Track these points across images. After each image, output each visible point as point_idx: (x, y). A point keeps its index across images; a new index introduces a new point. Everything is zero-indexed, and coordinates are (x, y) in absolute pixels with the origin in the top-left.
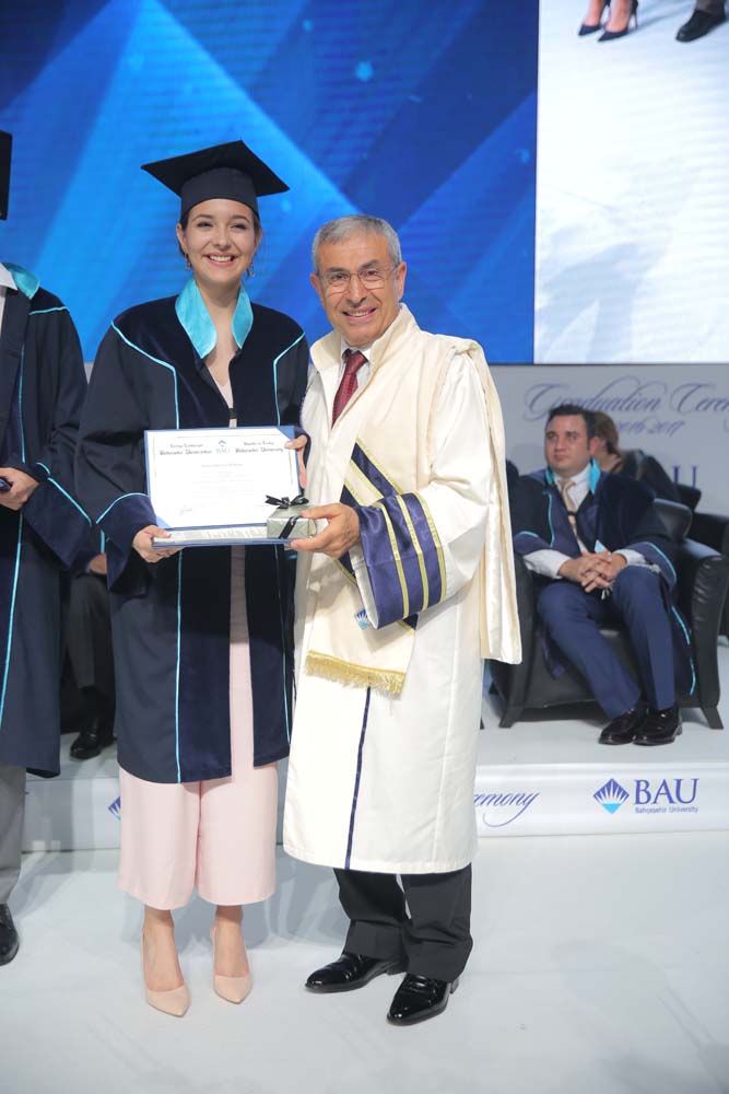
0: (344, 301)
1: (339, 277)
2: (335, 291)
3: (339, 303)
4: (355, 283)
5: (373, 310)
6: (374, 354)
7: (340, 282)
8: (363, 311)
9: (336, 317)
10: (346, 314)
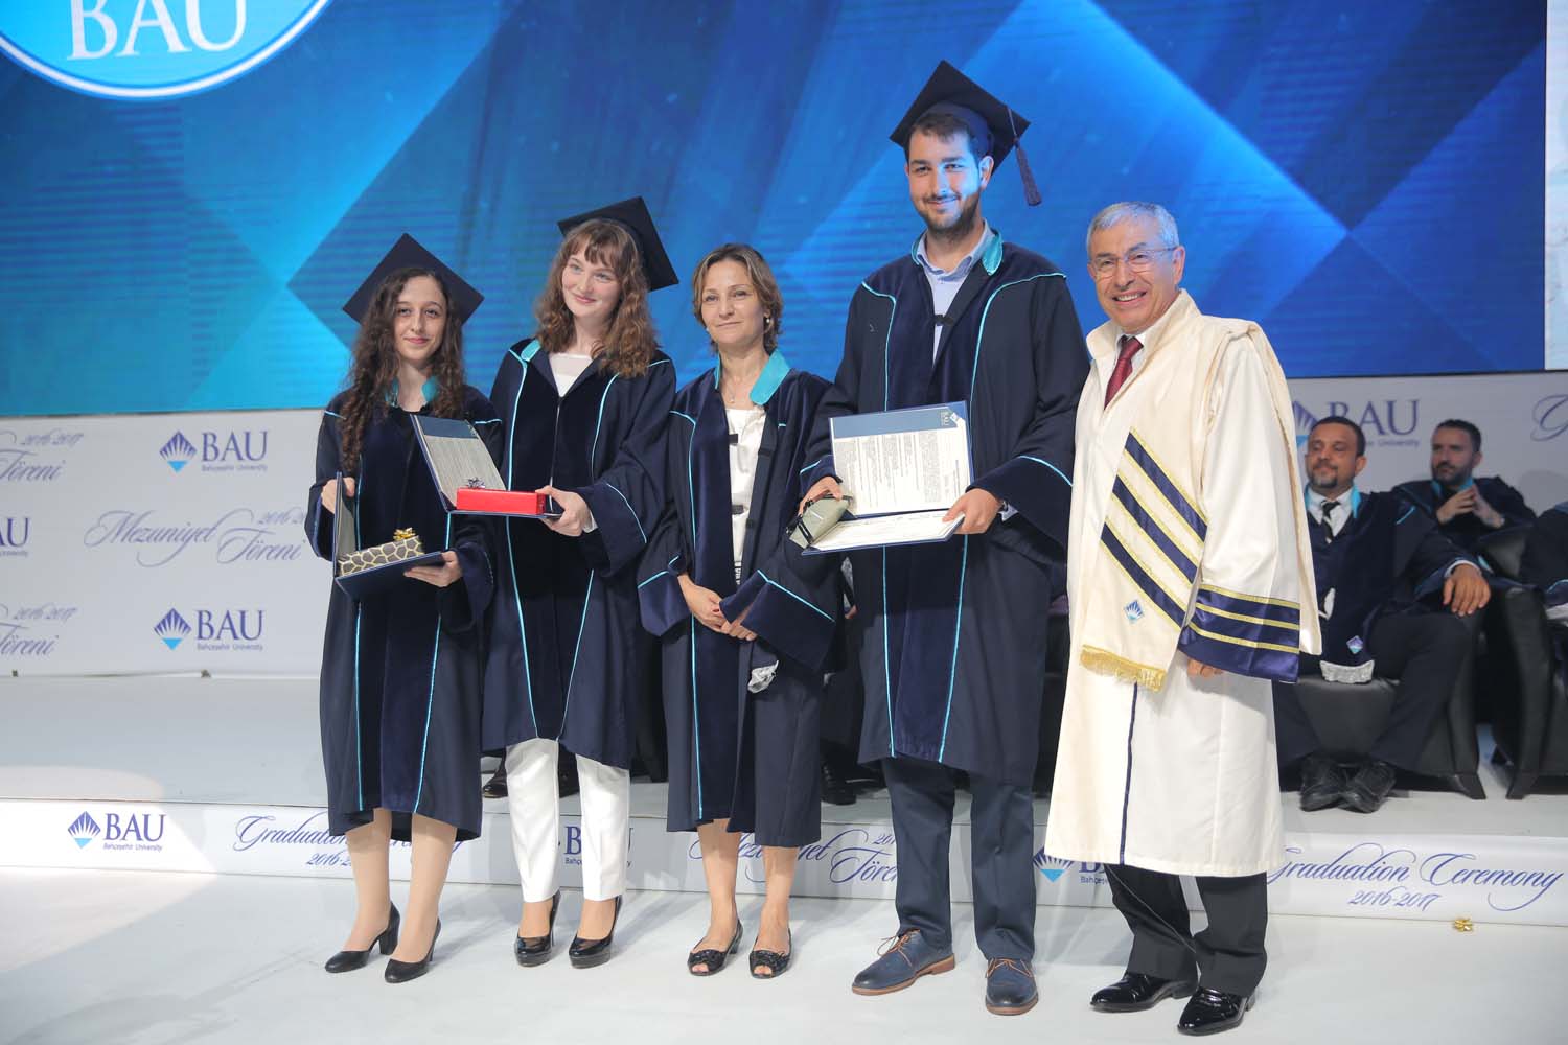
0: (1112, 285)
1: (1108, 263)
2: (1104, 278)
3: (1108, 288)
4: (1122, 268)
5: (1144, 293)
6: (1149, 340)
7: (1109, 266)
8: (1133, 294)
9: (1106, 303)
10: (1116, 299)
